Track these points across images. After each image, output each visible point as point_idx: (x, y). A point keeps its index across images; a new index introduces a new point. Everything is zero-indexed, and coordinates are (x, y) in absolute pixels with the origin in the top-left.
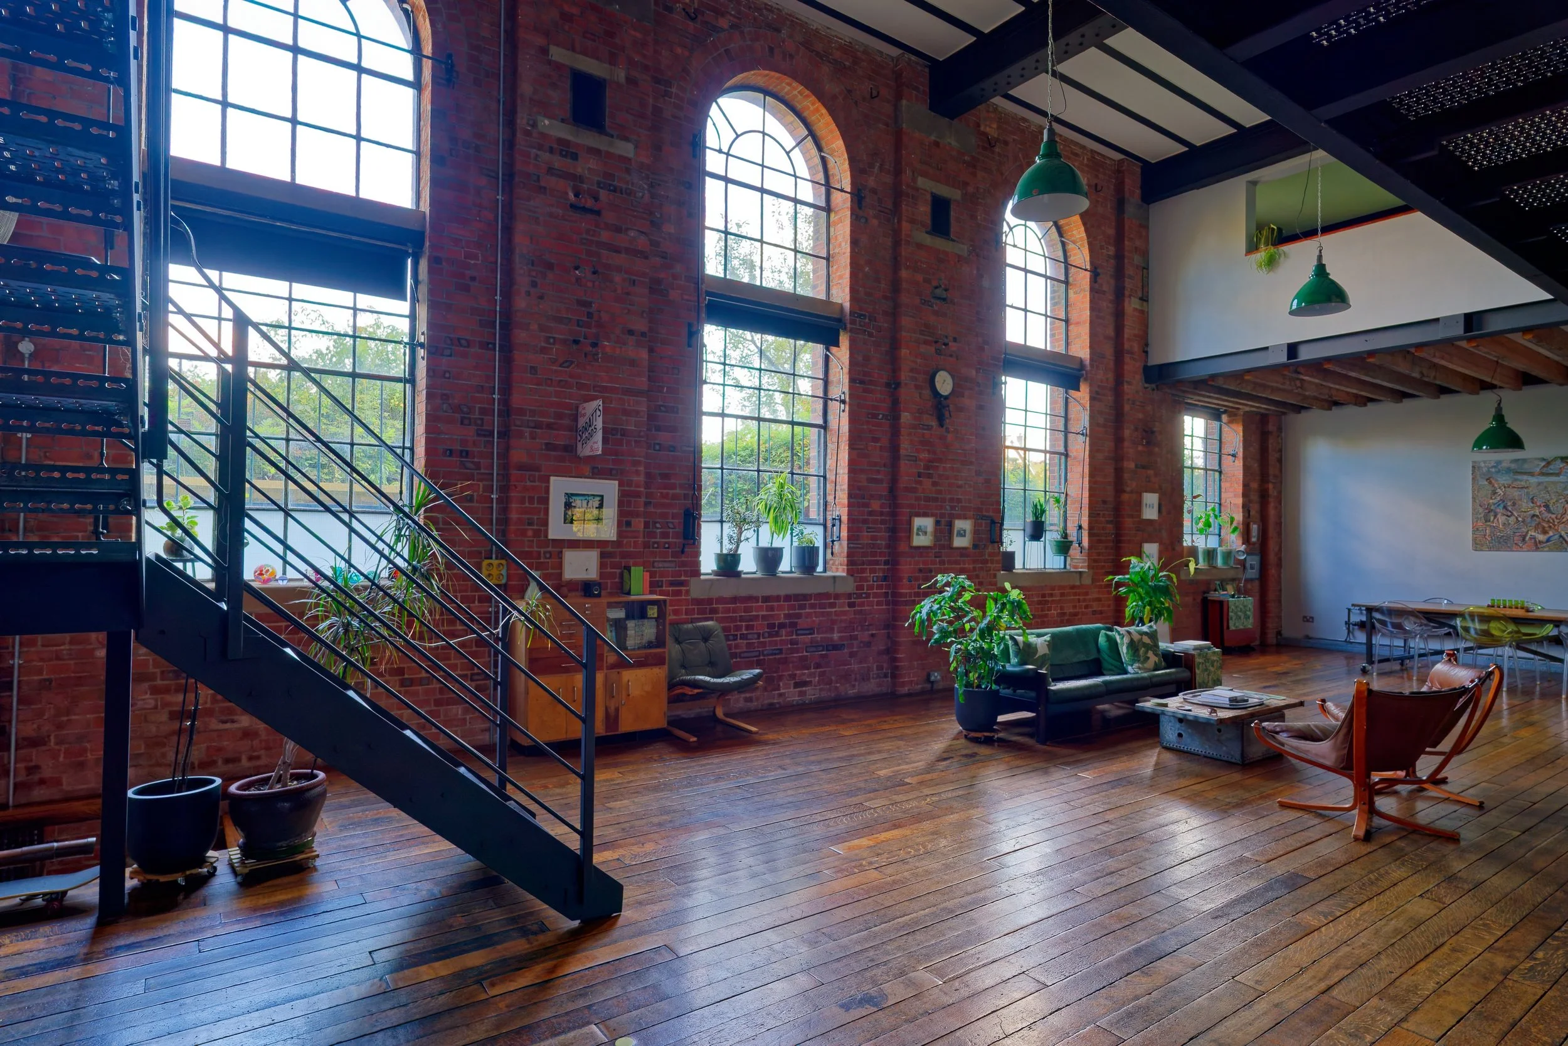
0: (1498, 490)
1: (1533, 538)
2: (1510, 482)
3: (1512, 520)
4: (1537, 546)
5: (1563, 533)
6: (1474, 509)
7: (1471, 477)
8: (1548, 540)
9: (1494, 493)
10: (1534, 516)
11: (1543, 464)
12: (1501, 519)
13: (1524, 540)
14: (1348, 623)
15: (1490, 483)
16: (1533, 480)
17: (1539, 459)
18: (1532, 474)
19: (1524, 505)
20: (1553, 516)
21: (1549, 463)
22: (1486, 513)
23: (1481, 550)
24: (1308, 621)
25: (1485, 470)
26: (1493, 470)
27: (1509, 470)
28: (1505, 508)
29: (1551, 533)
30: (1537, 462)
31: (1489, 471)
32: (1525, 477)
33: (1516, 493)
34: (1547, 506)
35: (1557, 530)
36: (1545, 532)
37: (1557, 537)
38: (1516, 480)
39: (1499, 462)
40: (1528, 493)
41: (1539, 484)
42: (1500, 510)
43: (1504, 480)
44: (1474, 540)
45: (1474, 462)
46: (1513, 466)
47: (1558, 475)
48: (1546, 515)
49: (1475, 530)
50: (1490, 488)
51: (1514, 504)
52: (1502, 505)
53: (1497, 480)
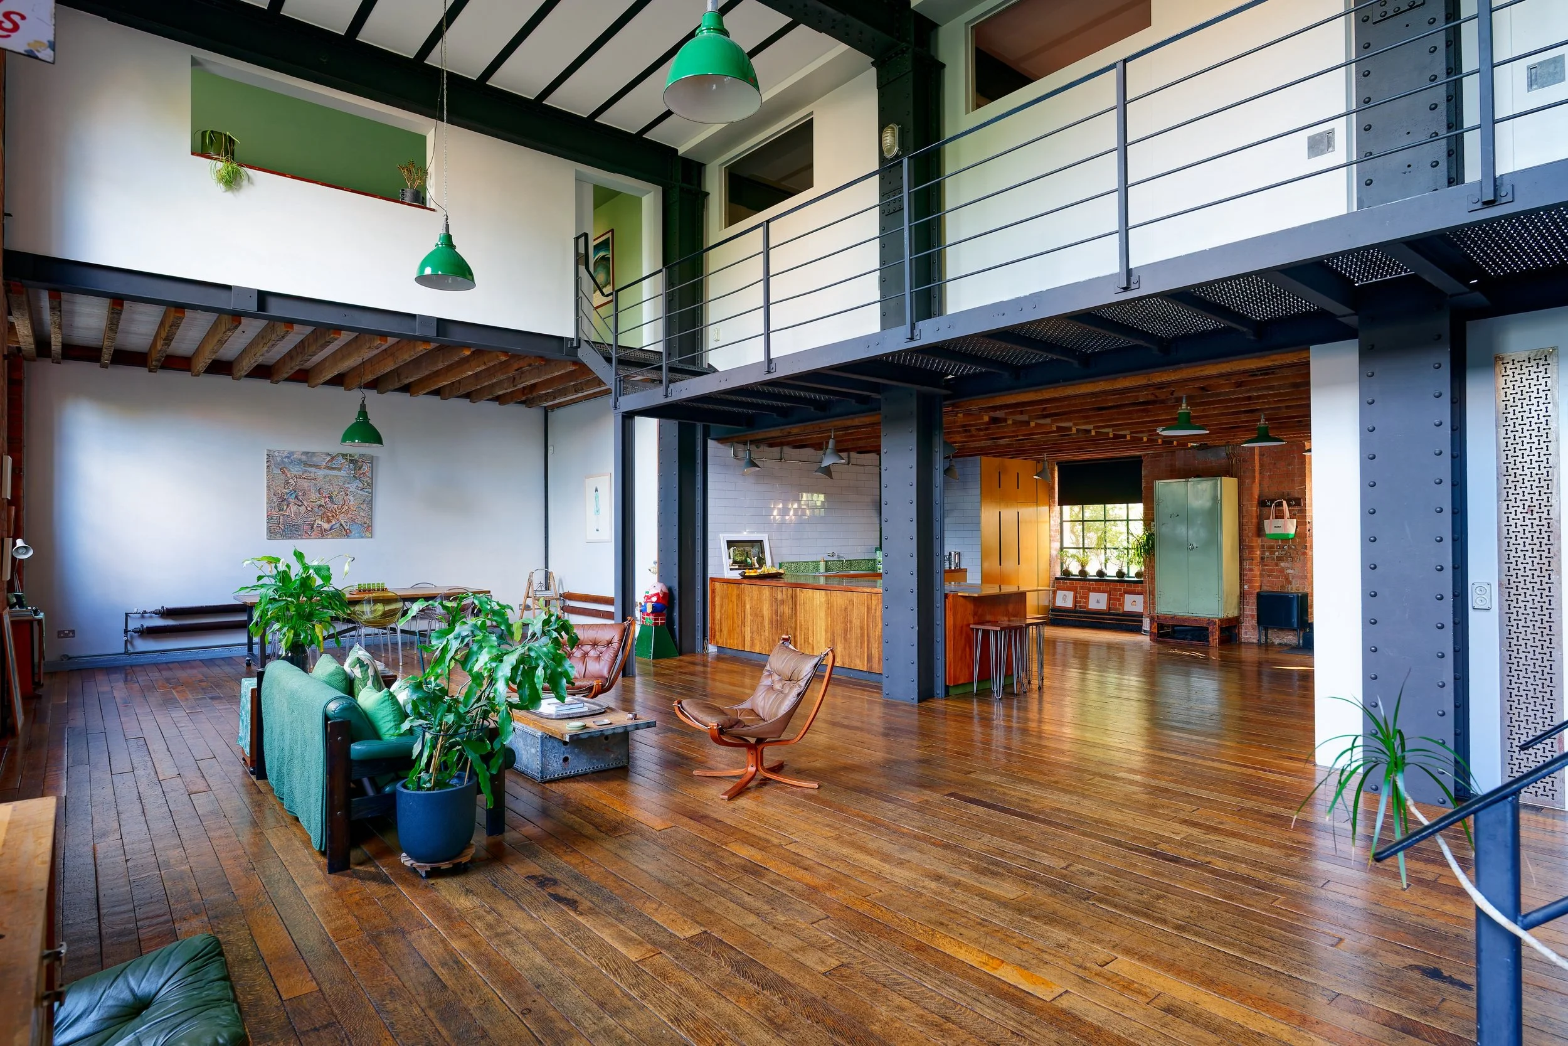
0: (291, 481)
1: (319, 526)
2: (301, 473)
3: (302, 509)
4: (323, 534)
5: (343, 522)
6: (268, 498)
7: (266, 465)
8: (331, 529)
9: (287, 482)
10: (321, 505)
11: (329, 458)
12: (293, 508)
13: (312, 528)
14: (126, 631)
15: (284, 473)
16: (321, 473)
17: (323, 454)
18: (318, 467)
19: (313, 495)
20: (336, 507)
21: (333, 458)
22: (279, 501)
23: (275, 539)
24: (67, 636)
25: (279, 459)
26: (286, 460)
27: (300, 462)
28: (296, 497)
29: (334, 522)
30: (324, 456)
31: (282, 461)
32: (314, 470)
33: (305, 484)
34: (330, 497)
35: (338, 519)
36: (329, 521)
37: (338, 525)
38: (306, 471)
39: (292, 453)
40: (316, 485)
41: (325, 477)
42: (292, 500)
43: (295, 470)
44: (269, 528)
45: (270, 451)
46: (304, 458)
47: (339, 469)
48: (330, 505)
49: (270, 519)
50: (283, 477)
51: (304, 494)
52: (294, 495)
53: (289, 471)
